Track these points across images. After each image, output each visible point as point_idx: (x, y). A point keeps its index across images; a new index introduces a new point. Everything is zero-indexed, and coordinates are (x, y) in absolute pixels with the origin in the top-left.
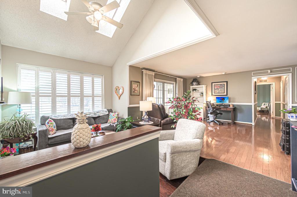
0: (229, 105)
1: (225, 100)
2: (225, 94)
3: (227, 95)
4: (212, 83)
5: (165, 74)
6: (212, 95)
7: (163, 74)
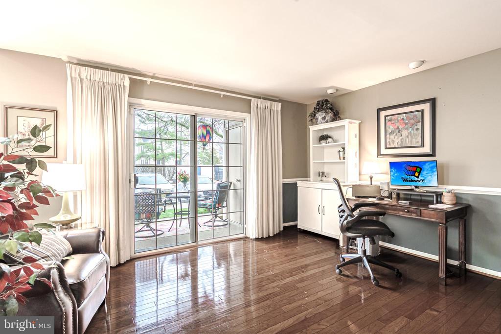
0: (439, 195)
1: (424, 173)
2: (427, 149)
3: (433, 155)
4: (379, 111)
5: (196, 85)
6: (379, 154)
7: (190, 84)
